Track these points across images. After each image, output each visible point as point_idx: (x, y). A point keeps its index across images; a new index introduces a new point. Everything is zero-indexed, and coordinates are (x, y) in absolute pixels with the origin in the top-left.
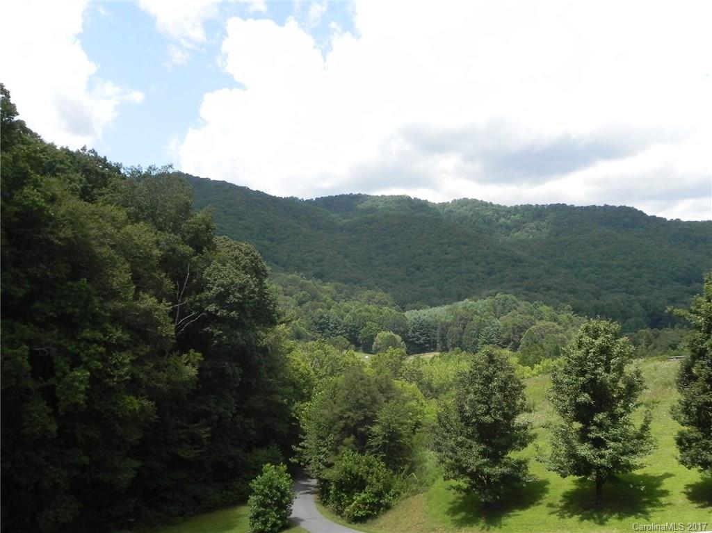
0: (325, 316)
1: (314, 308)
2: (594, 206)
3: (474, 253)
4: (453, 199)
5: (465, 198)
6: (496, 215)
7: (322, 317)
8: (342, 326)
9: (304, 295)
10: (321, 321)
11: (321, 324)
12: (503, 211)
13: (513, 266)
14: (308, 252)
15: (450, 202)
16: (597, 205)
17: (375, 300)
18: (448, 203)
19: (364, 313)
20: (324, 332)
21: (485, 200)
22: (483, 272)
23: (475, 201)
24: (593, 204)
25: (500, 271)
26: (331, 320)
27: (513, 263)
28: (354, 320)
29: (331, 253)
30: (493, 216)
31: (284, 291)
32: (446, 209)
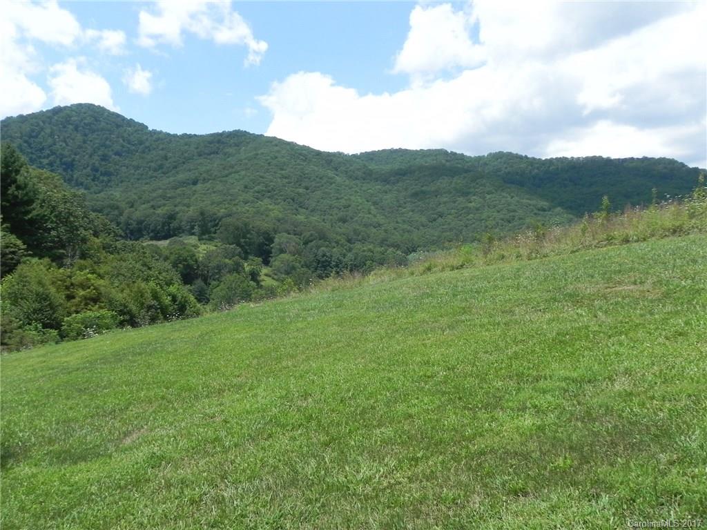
0: (328, 254)
1: (318, 247)
2: (632, 158)
3: (498, 202)
4: (489, 152)
5: (500, 152)
6: (530, 167)
7: (324, 256)
8: (343, 264)
9: (311, 235)
10: (324, 259)
11: (323, 262)
12: (537, 163)
13: (535, 214)
14: (337, 199)
15: (486, 155)
16: (635, 157)
17: (388, 243)
18: (484, 156)
19: (365, 253)
20: (325, 270)
21: (520, 153)
22: (503, 220)
23: (510, 154)
24: (631, 157)
25: (520, 219)
26: (333, 259)
27: (536, 211)
28: (355, 259)
29: (359, 200)
30: (527, 168)
31: (294, 231)
32: (481, 162)
